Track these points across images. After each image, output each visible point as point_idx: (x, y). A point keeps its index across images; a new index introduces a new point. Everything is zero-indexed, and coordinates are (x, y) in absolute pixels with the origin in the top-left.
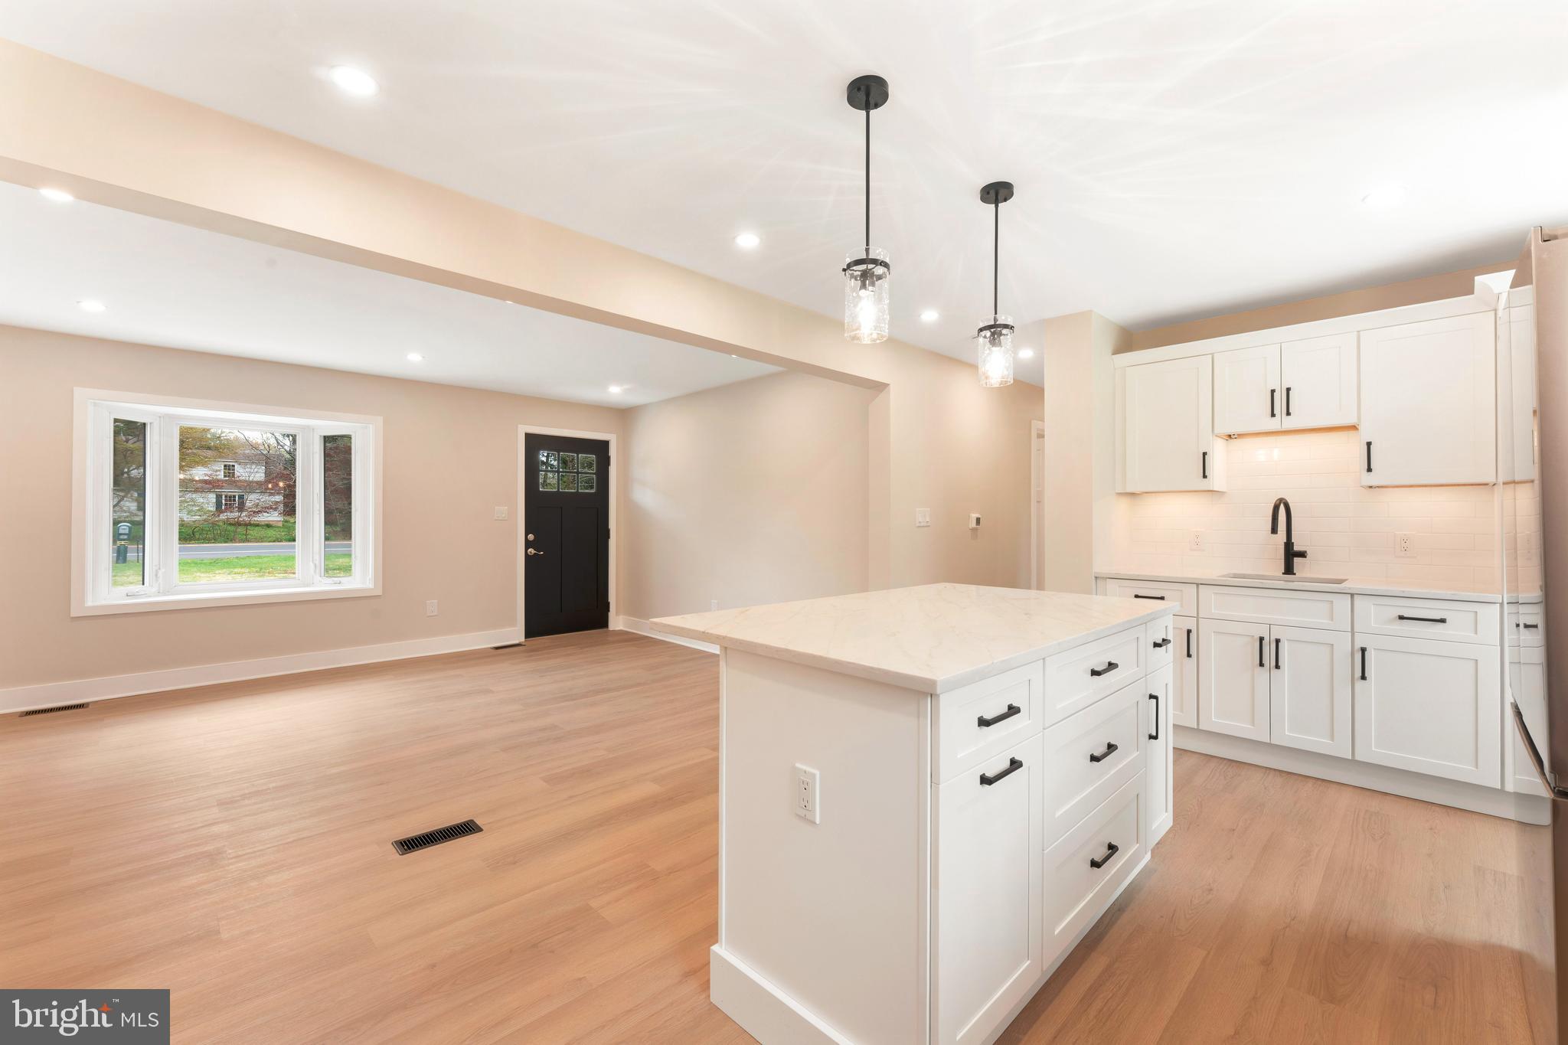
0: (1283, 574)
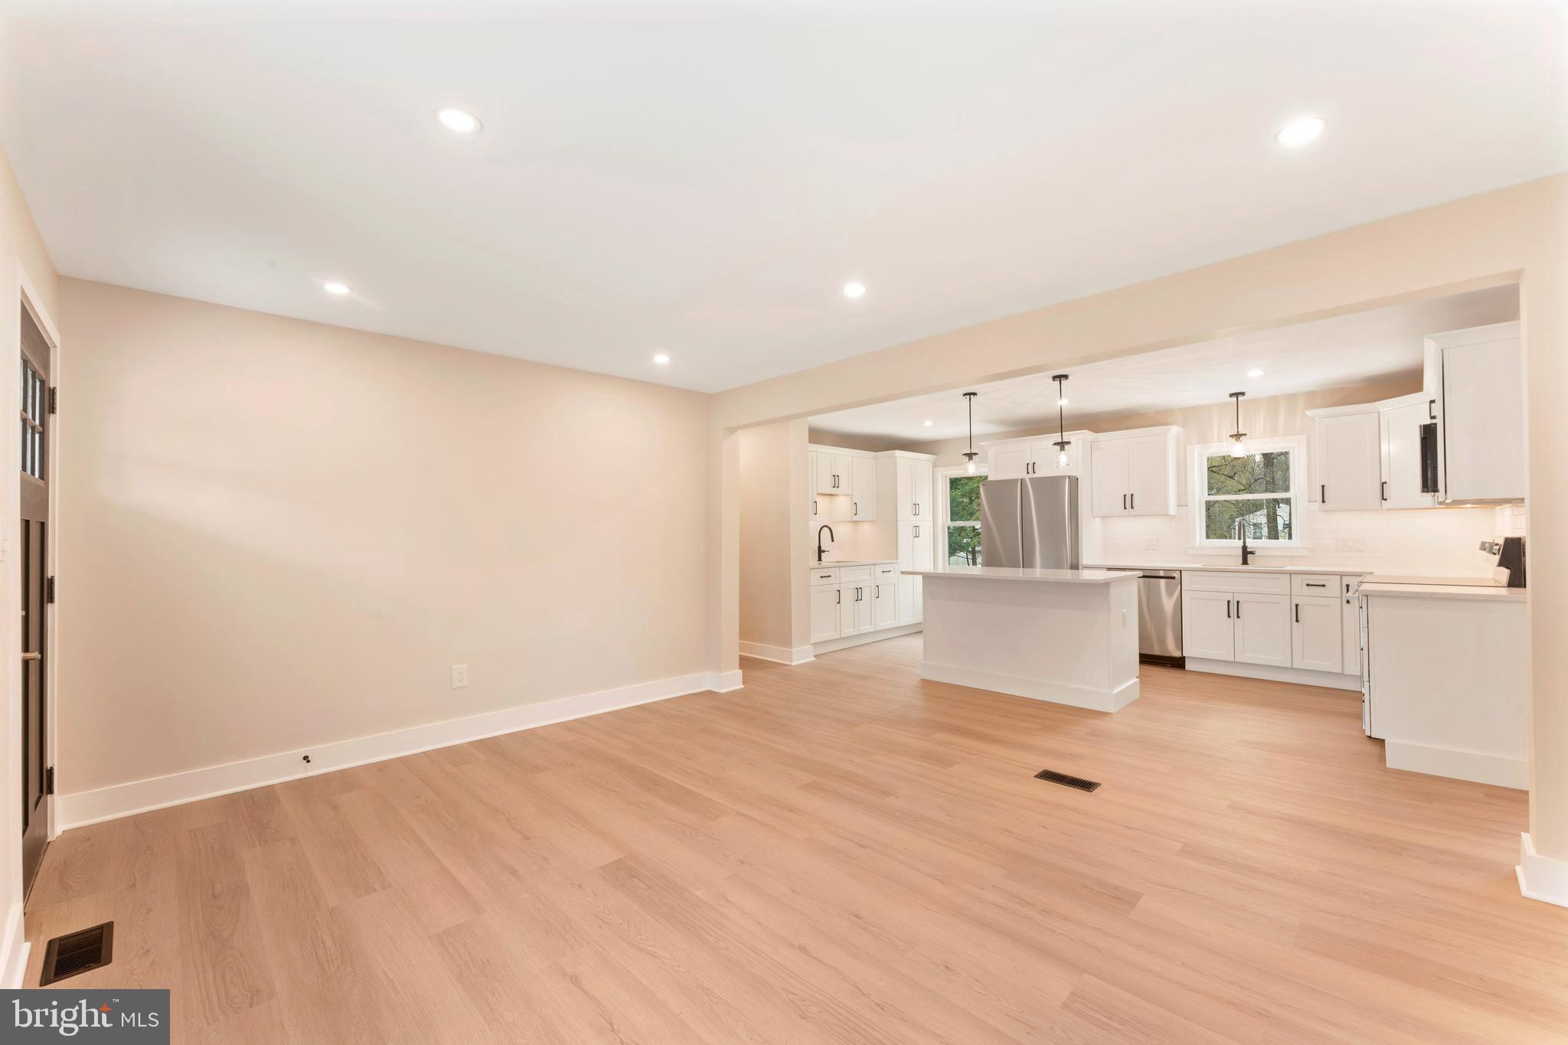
0: (817, 560)
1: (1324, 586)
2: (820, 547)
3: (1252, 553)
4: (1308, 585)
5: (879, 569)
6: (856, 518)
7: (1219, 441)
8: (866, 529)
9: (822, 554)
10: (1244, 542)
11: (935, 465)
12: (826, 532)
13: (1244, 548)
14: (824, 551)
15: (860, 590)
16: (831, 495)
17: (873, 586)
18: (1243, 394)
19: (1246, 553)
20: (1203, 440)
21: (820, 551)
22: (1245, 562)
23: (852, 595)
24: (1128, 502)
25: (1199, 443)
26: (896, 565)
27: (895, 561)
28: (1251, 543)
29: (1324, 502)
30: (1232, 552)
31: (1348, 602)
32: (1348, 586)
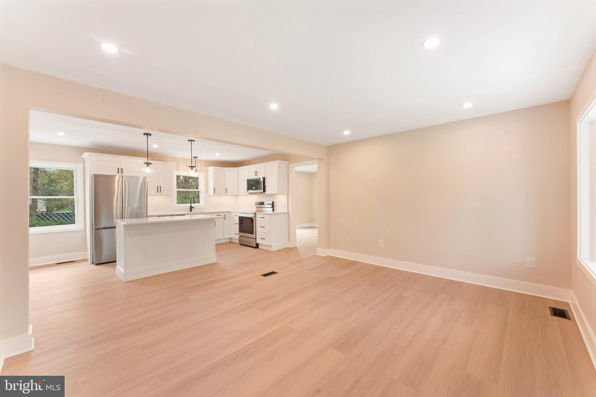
1: (219, 216)
3: (193, 208)
7: (182, 171)
10: (191, 205)
13: (191, 206)
18: (197, 157)
19: (191, 208)
20: (178, 169)
22: (191, 211)
24: (159, 190)
25: (177, 170)
28: (193, 205)
29: (214, 192)
30: (187, 208)
31: (225, 219)
32: (225, 215)
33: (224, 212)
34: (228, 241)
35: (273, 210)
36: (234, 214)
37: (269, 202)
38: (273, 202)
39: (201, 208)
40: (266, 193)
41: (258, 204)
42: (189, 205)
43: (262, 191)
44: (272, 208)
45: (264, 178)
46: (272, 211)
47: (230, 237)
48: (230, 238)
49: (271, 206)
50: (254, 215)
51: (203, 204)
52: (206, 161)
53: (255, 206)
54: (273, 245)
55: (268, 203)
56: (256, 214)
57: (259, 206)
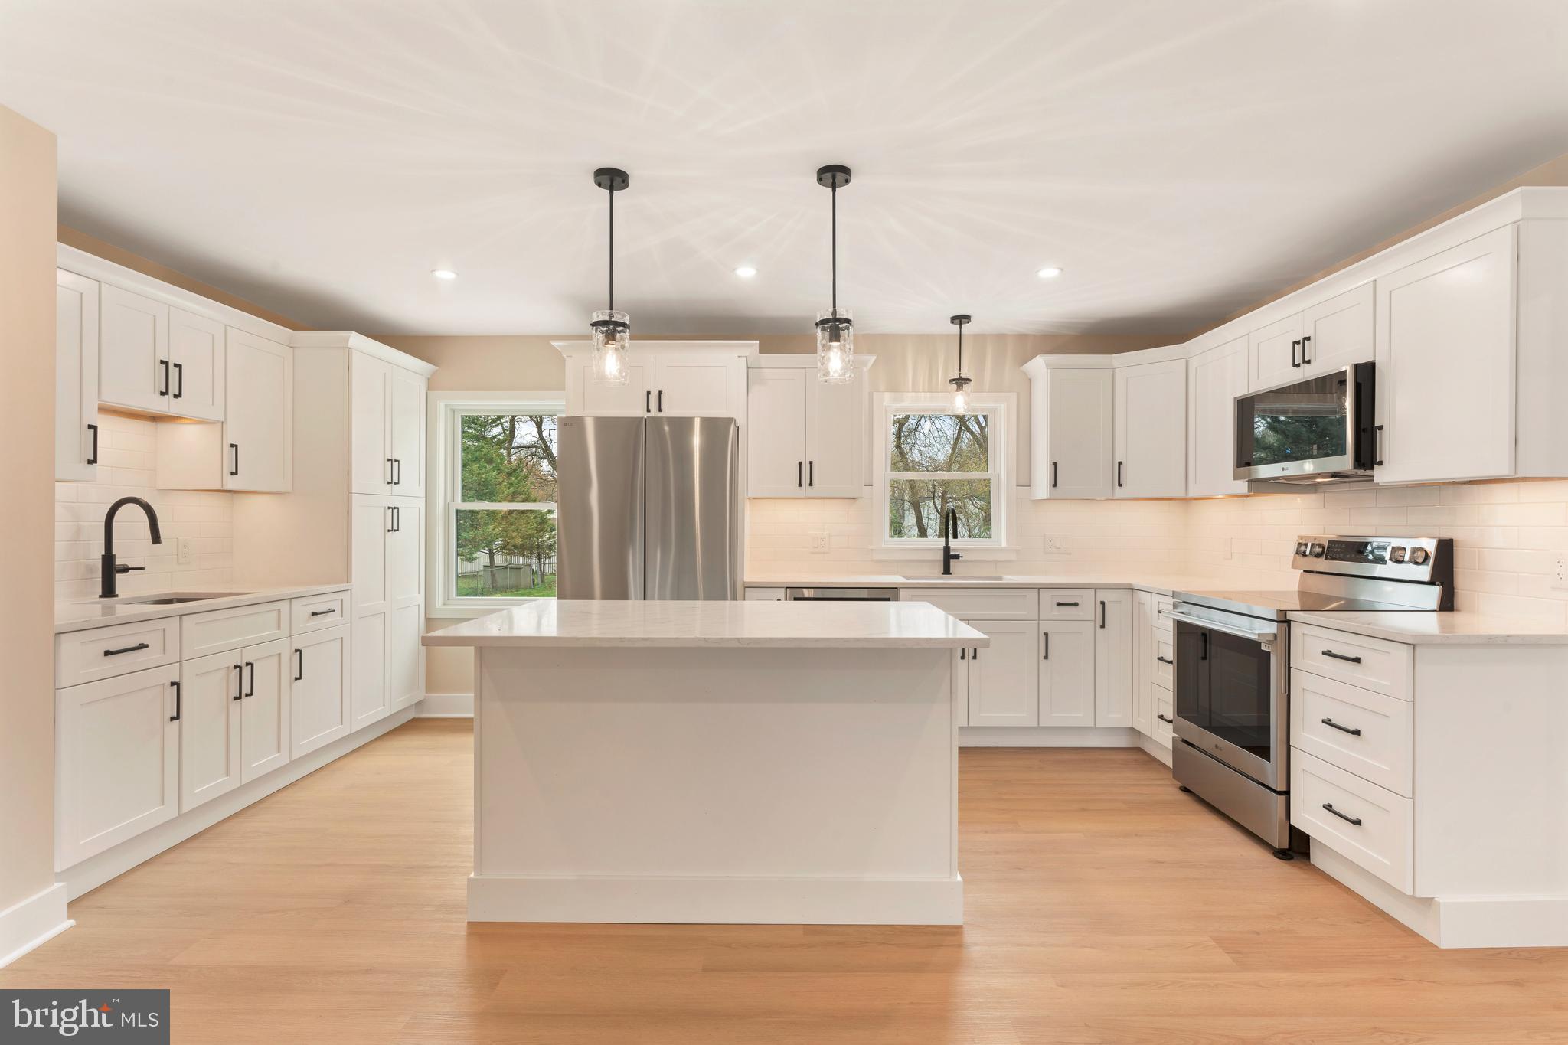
0: (100, 596)
1: (1076, 604)
2: (108, 559)
3: (957, 557)
4: (1059, 604)
5: (302, 609)
6: (232, 483)
8: (259, 513)
9: (119, 578)
10: (947, 542)
11: (431, 385)
12: (131, 519)
13: (947, 549)
14: (125, 569)
15: (246, 671)
16: (155, 418)
17: (286, 653)
18: (968, 318)
19: (948, 559)
20: (894, 387)
21: (110, 569)
22: (947, 571)
23: (220, 685)
24: (805, 474)
26: (346, 596)
27: (344, 586)
28: (953, 543)
29: (1055, 485)
30: (929, 556)
31: (1103, 626)
32: (1103, 603)
33: (1097, 588)
34: (1122, 742)
35: (1447, 603)
36: (1151, 602)
37: (1409, 544)
38: (1446, 549)
39: (996, 562)
40: (1381, 475)
41: (1318, 555)
42: (942, 542)
43: (1345, 462)
44: (1436, 590)
45: (1366, 374)
46: (1435, 606)
47: (1130, 726)
48: (1132, 731)
49: (1424, 572)
50: (1272, 629)
51: (1004, 544)
52: (1022, 337)
53: (1294, 566)
54: (1442, 898)
55: (1394, 549)
56: (1288, 622)
57: (1322, 564)
